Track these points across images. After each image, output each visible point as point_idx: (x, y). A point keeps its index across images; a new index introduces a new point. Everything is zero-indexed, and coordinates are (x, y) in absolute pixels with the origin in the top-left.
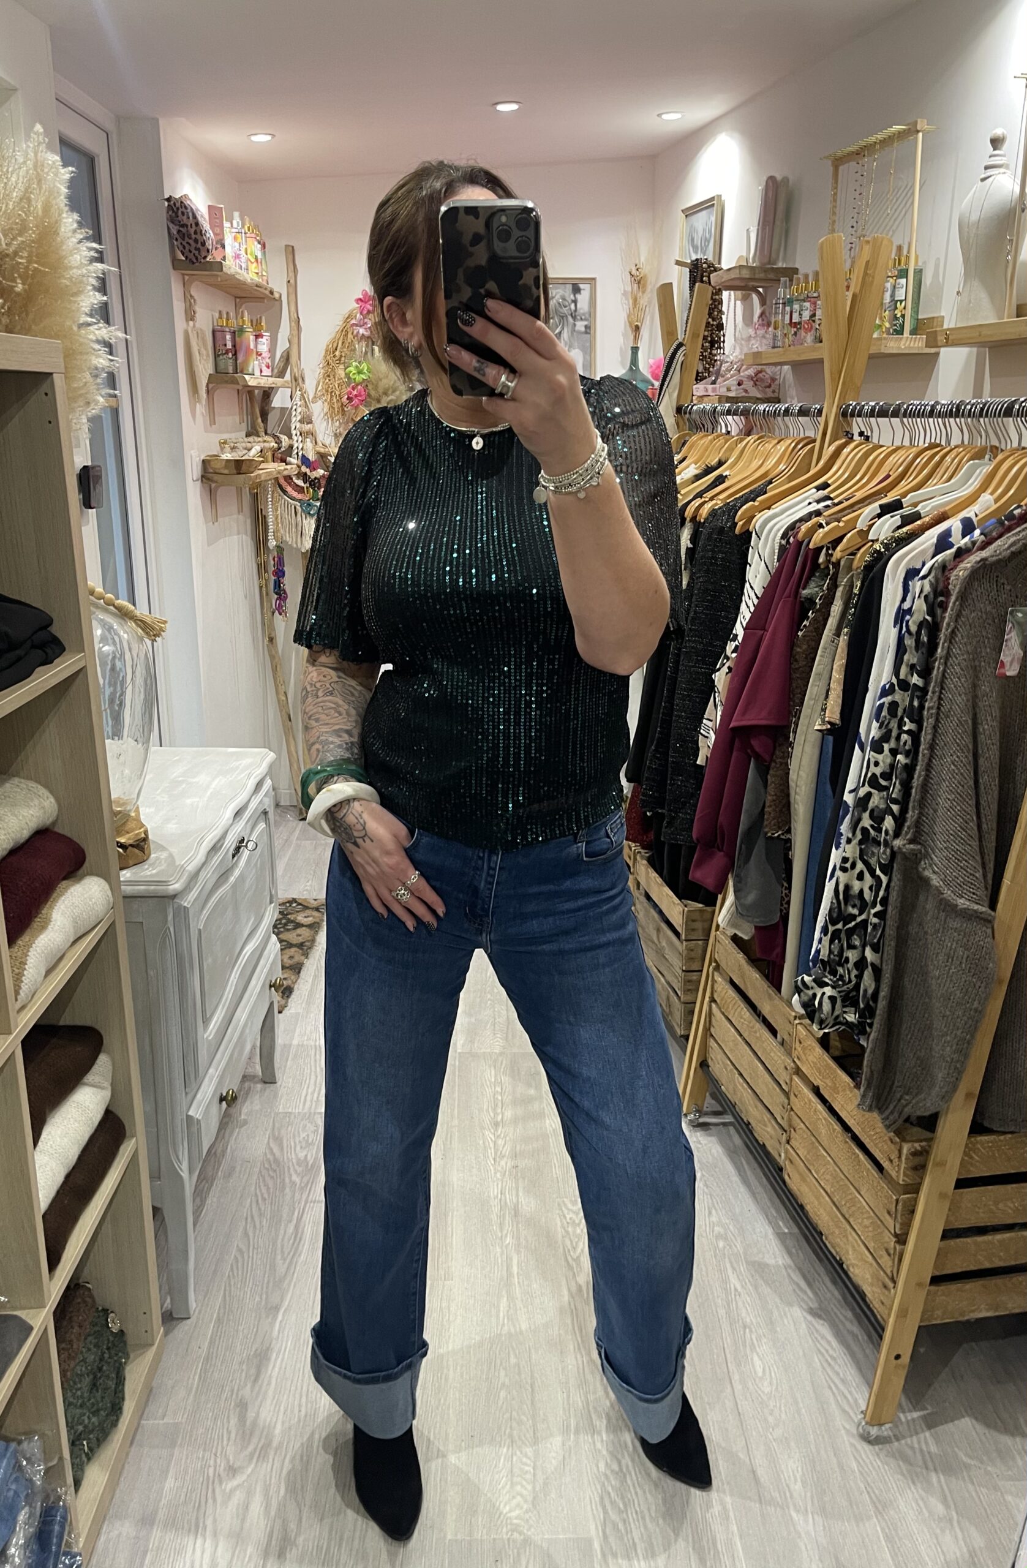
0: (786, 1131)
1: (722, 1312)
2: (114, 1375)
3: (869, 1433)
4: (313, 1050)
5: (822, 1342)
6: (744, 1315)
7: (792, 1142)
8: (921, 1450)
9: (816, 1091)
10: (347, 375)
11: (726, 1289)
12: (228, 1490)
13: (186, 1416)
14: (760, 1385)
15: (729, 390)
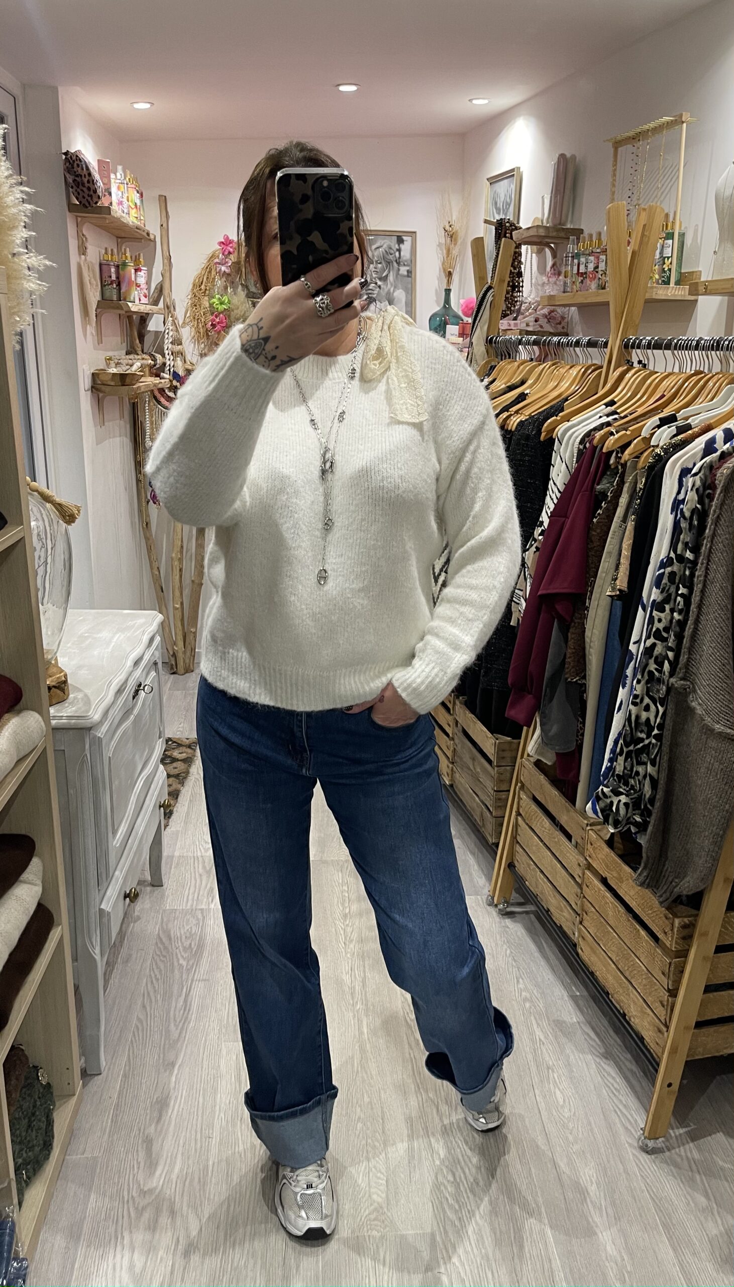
0: (579, 915)
1: (530, 1057)
2: (44, 1119)
3: (647, 1146)
4: (192, 860)
5: (608, 1078)
6: (547, 1058)
7: (585, 923)
8: (687, 1157)
9: (604, 881)
10: (211, 305)
11: (532, 1040)
12: (140, 1208)
13: (102, 1151)
14: (562, 1112)
15: (528, 325)
